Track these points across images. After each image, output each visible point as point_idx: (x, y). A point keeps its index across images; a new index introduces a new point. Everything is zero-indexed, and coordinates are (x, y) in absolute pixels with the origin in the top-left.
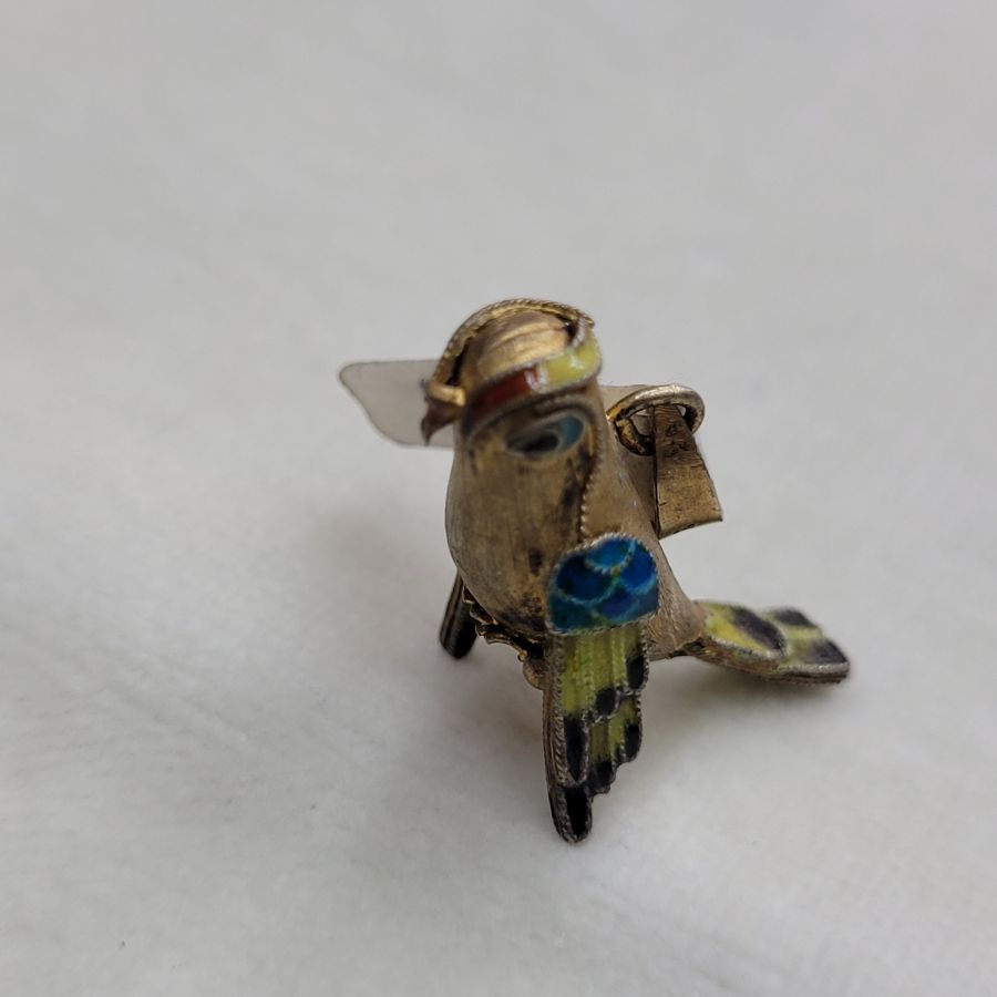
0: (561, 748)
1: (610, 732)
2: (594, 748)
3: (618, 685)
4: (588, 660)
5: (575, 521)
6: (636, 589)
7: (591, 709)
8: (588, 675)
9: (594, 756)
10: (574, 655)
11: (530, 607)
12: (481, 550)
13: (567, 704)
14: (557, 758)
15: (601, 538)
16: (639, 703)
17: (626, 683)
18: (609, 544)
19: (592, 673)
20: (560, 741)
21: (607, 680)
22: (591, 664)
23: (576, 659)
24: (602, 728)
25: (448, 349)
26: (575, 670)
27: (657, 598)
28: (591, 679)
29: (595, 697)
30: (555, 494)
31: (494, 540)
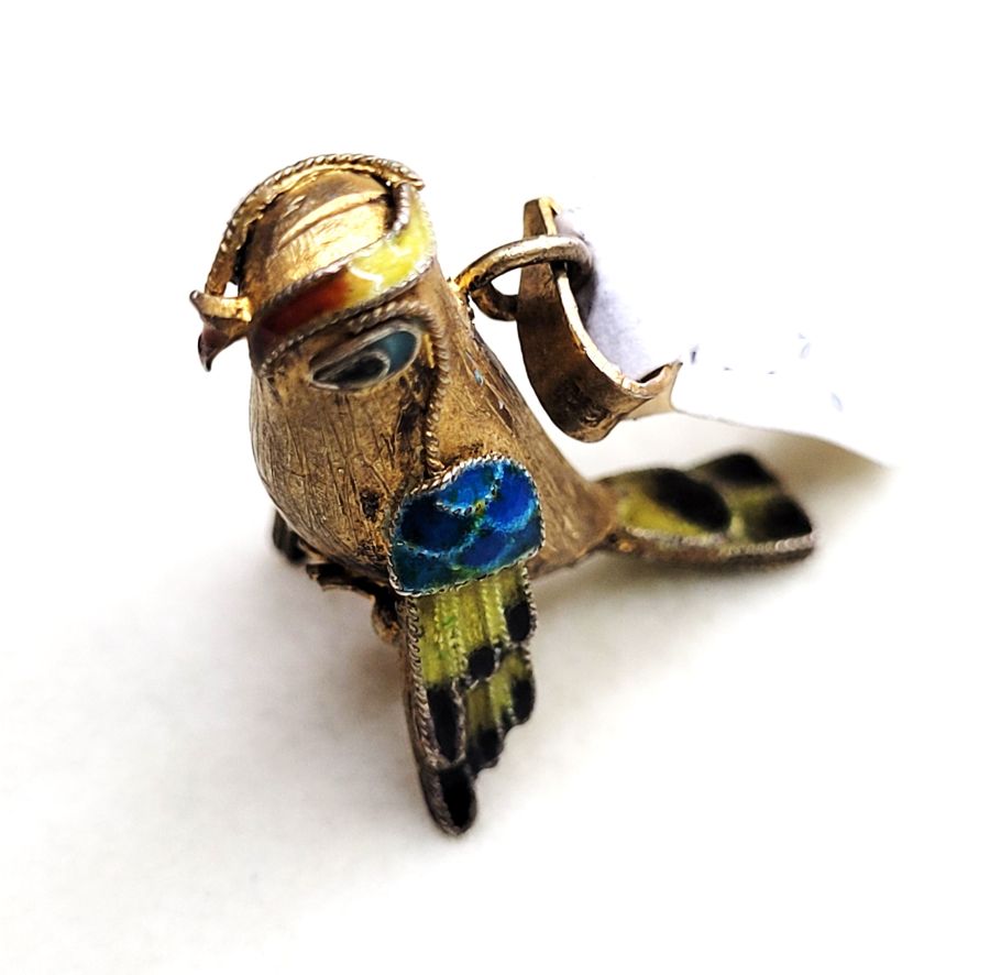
0: (427, 728)
1: (492, 696)
2: (472, 717)
3: (496, 641)
4: (453, 618)
5: (419, 449)
6: (509, 525)
7: (463, 676)
8: (454, 636)
9: (473, 726)
10: (434, 614)
11: (370, 556)
12: (298, 490)
13: (429, 672)
14: (423, 739)
15: (455, 469)
16: (528, 653)
17: (507, 638)
18: (467, 475)
19: (459, 633)
20: (425, 719)
21: (482, 637)
22: (457, 623)
23: (436, 619)
24: (481, 691)
25: (226, 240)
26: (437, 632)
27: (540, 527)
28: (460, 641)
29: (466, 661)
30: (388, 422)
31: (312, 479)
